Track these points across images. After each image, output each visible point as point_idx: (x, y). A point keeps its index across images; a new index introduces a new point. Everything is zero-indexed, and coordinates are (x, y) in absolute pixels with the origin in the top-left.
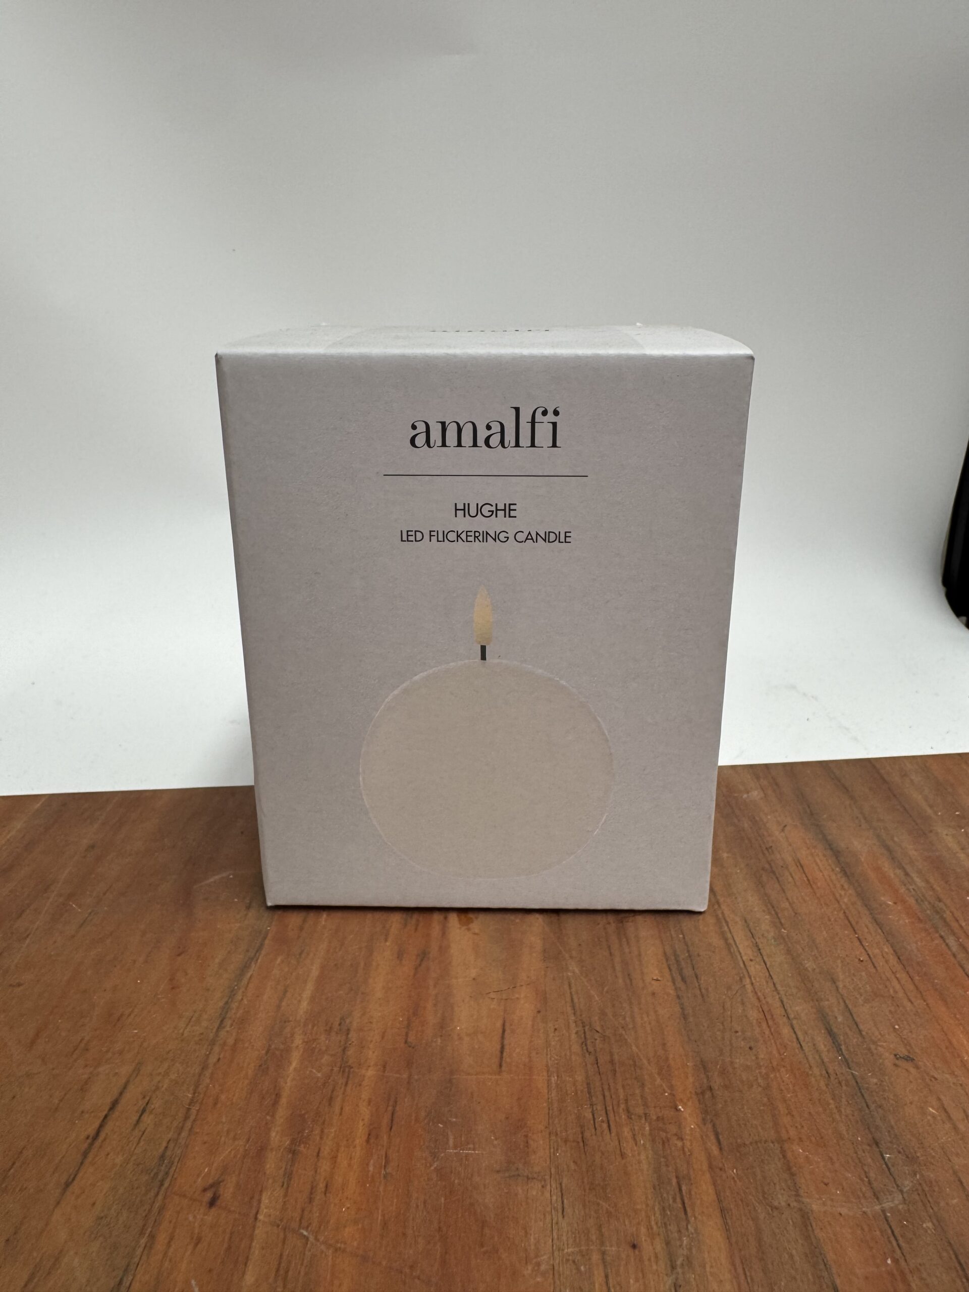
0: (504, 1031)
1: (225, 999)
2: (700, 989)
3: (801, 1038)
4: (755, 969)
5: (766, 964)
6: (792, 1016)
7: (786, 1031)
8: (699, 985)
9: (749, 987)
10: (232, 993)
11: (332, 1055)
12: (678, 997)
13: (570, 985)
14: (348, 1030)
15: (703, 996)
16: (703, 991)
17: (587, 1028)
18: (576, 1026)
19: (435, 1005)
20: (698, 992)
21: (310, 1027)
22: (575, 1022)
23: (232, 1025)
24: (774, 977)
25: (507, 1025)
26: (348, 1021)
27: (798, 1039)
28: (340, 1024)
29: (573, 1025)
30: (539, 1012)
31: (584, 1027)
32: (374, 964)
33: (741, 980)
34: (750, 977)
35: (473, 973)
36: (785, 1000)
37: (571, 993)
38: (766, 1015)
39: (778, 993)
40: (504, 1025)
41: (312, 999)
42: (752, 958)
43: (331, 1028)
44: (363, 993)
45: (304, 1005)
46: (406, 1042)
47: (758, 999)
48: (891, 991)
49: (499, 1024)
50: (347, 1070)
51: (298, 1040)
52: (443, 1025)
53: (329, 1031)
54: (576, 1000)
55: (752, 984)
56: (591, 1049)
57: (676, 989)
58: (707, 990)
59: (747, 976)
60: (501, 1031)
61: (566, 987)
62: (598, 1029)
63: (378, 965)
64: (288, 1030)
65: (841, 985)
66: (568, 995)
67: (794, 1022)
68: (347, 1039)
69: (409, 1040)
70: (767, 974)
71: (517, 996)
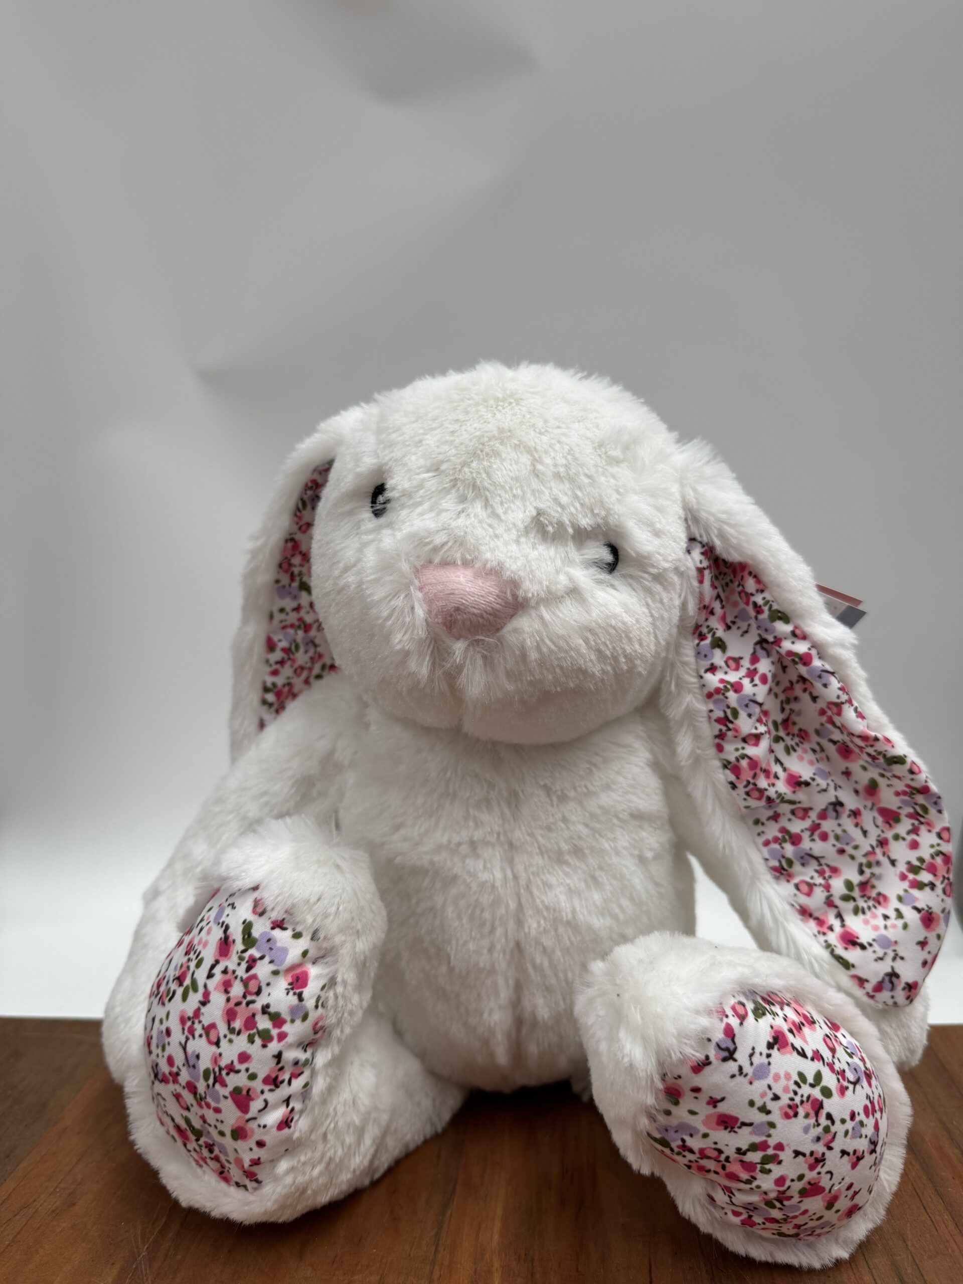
48: (950, 1250)
65: (909, 1243)
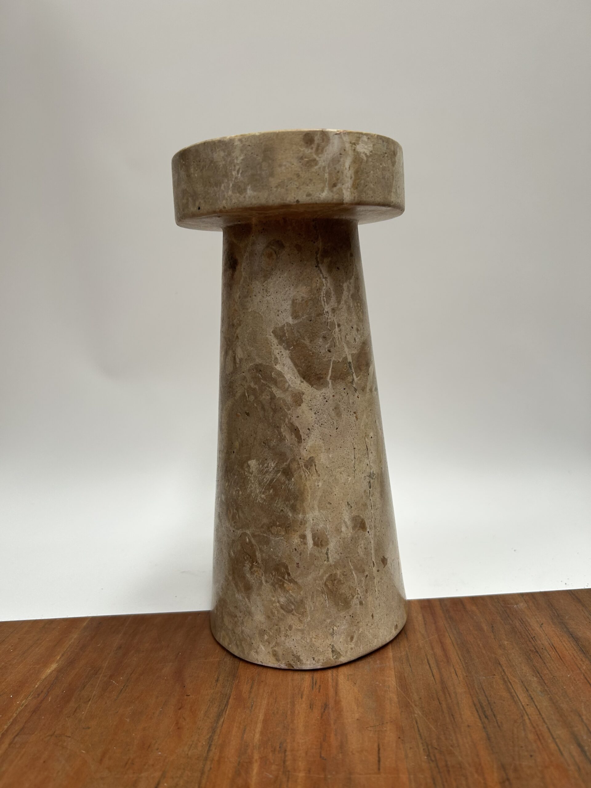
0: (379, 750)
1: (210, 734)
2: (497, 723)
3: (562, 748)
4: (530, 710)
5: (537, 707)
6: (555, 737)
7: (552, 746)
8: (496, 721)
9: (527, 721)
10: (214, 730)
11: (277, 765)
12: (484, 728)
13: (417, 723)
14: (285, 751)
15: (499, 727)
16: (499, 724)
17: (430, 747)
18: (423, 746)
19: (336, 735)
20: (496, 724)
21: (262, 749)
22: (422, 743)
23: (216, 749)
24: (543, 714)
25: (381, 746)
26: (284, 745)
27: (560, 750)
28: (280, 747)
29: (421, 745)
30: (399, 738)
31: (427, 746)
32: (296, 712)
33: (522, 716)
34: (527, 715)
35: (357, 716)
36: (550, 727)
37: (418, 727)
38: (539, 737)
39: (546, 724)
40: (379, 746)
41: (262, 733)
42: (528, 704)
43: (275, 749)
44: (292, 729)
45: (257, 736)
46: (321, 757)
47: (534, 727)
49: (376, 746)
50: (287, 773)
51: (256, 756)
52: (342, 747)
53: (274, 751)
54: (421, 731)
55: (529, 719)
56: (433, 759)
57: (483, 723)
58: (501, 723)
59: (525, 714)
60: (377, 749)
61: (414, 722)
62: (436, 747)
63: (299, 712)
64: (249, 751)
66: (416, 728)
67: (557, 740)
68: (285, 756)
69: (323, 755)
70: (538, 713)
71: (385, 729)
